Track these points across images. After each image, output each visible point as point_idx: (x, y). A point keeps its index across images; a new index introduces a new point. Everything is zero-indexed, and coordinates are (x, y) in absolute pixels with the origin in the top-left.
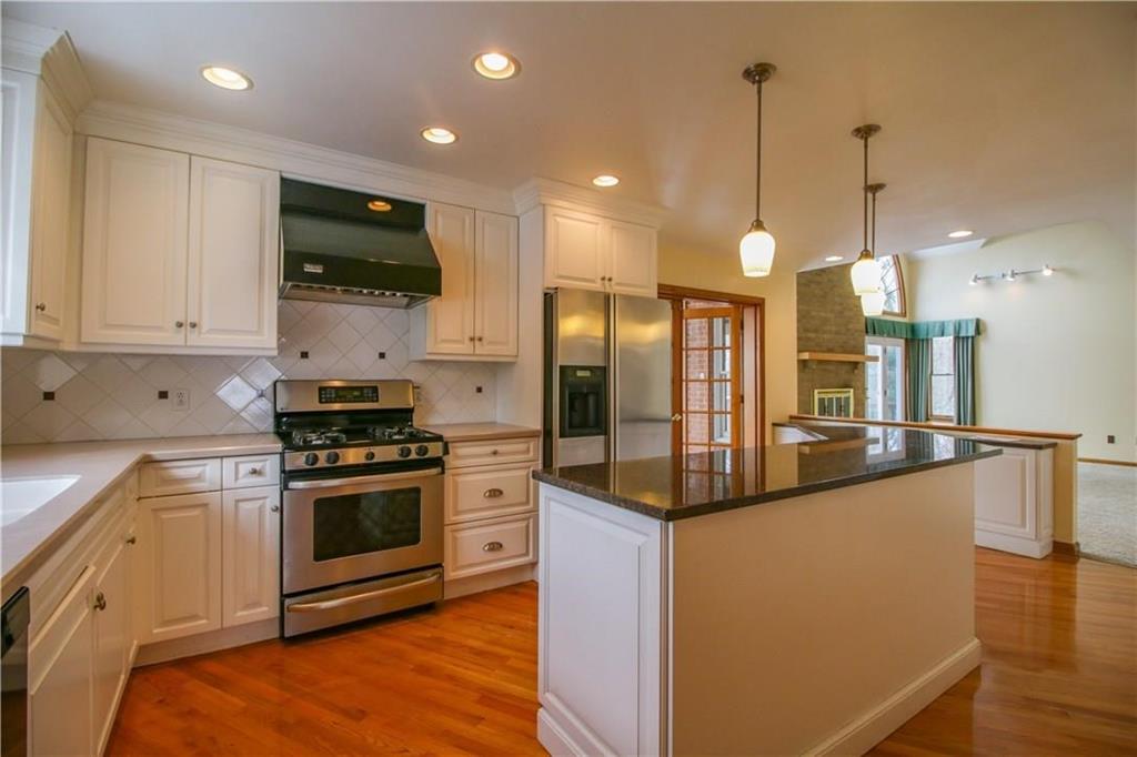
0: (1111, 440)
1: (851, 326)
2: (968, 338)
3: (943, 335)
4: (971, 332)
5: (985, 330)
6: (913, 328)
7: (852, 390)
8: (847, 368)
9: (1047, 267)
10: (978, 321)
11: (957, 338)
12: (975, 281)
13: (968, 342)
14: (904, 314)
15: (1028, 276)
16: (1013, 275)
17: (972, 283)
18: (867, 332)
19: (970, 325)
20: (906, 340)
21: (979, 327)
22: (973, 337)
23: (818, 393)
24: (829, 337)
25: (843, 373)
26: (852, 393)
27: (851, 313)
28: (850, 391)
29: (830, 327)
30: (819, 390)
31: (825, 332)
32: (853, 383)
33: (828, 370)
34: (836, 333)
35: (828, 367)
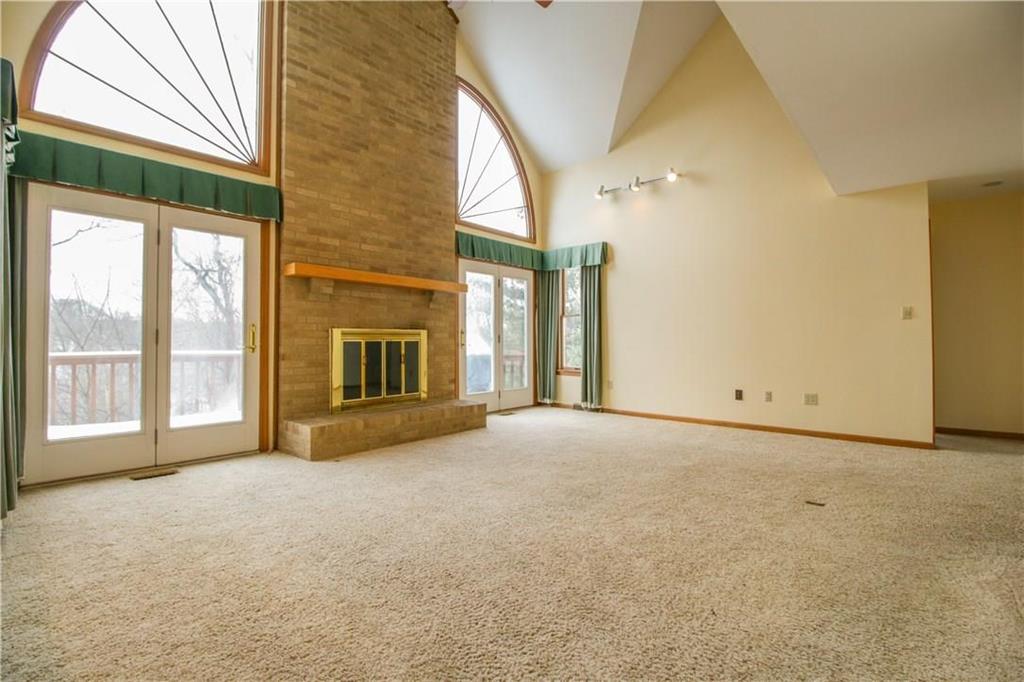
0: (739, 395)
1: (424, 239)
2: (595, 266)
3: (570, 266)
4: (597, 261)
5: (613, 259)
6: (542, 258)
7: (424, 333)
8: (415, 298)
9: (672, 170)
10: (605, 246)
11: (585, 268)
12: (601, 193)
13: (595, 275)
14: (533, 240)
15: (655, 185)
16: (638, 184)
17: (599, 197)
18: (458, 252)
19: (596, 250)
20: (535, 271)
21: (606, 252)
22: (599, 266)
23: (343, 334)
24: (376, 249)
25: (408, 307)
26: (423, 337)
27: (425, 221)
28: (419, 334)
29: (376, 235)
30: (344, 330)
31: (364, 241)
32: (430, 323)
33: (371, 300)
34: (392, 246)
35: (372, 295)
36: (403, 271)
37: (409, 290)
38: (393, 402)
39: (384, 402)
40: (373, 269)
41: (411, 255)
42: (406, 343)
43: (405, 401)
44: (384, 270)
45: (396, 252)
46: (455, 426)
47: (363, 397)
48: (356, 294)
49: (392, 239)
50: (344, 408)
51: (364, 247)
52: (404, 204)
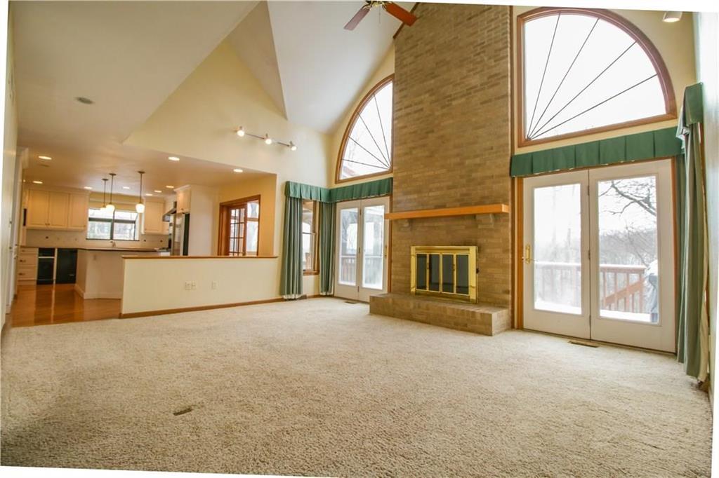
1: (476, 175)
7: (474, 249)
23: (416, 249)
24: (438, 193)
25: (462, 229)
26: (472, 252)
27: (478, 160)
28: (469, 250)
29: (439, 185)
30: (418, 247)
31: (431, 190)
32: (481, 241)
33: (434, 227)
34: (449, 188)
35: (436, 224)
36: (458, 204)
37: (462, 217)
38: (447, 297)
39: (440, 295)
40: (437, 207)
41: (464, 190)
42: (457, 256)
43: (456, 298)
44: (444, 206)
45: (452, 191)
46: (456, 324)
47: (428, 290)
48: (426, 224)
49: (450, 183)
50: (417, 294)
51: (431, 194)
52: (458, 155)
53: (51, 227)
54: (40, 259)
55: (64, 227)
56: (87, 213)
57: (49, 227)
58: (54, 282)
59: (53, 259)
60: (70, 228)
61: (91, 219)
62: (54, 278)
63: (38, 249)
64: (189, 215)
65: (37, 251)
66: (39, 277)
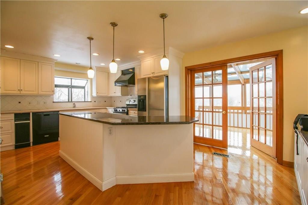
53: (23, 92)
54: (16, 125)
55: (35, 93)
56: (53, 81)
57: (22, 92)
58: (31, 145)
59: (29, 123)
60: (40, 93)
61: (56, 86)
62: (31, 140)
63: (13, 115)
64: (168, 76)
65: (13, 116)
66: (17, 141)
